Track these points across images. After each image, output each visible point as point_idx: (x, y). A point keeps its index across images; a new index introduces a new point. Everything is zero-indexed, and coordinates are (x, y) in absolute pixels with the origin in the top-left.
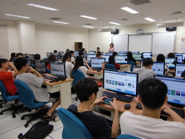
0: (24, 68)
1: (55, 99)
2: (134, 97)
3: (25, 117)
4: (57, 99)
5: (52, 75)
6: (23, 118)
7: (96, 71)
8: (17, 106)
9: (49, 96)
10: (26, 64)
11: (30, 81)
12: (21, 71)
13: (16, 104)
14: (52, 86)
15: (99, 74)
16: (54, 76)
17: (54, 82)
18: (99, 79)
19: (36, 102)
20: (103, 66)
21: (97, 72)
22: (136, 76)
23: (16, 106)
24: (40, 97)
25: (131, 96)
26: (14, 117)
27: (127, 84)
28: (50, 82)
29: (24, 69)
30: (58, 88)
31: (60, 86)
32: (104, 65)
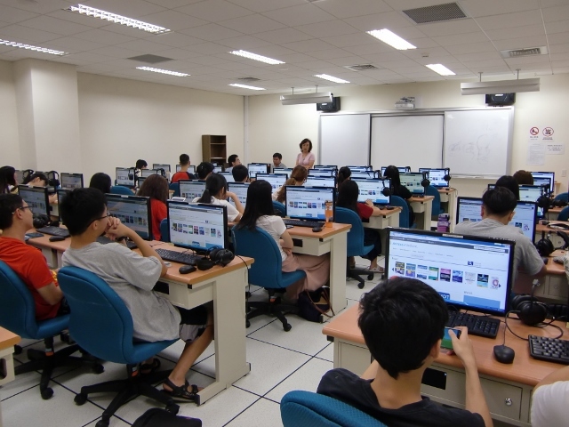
0: (97, 226)
1: (195, 326)
2: (502, 319)
3: (89, 395)
4: (201, 327)
5: (176, 245)
6: (81, 399)
7: (308, 231)
8: (52, 354)
9: (178, 318)
10: (102, 210)
11: (120, 271)
12: (84, 235)
13: (50, 350)
14: (190, 287)
15: (321, 240)
16: (181, 250)
17: (193, 270)
18: (320, 254)
19: (138, 342)
20: (327, 212)
21: (314, 231)
22: (506, 251)
23: (48, 354)
24: (151, 323)
25: (482, 314)
26: (47, 394)
27: (472, 275)
28: (182, 272)
29: (96, 228)
30: (208, 290)
31: (213, 283)
32: (331, 208)
